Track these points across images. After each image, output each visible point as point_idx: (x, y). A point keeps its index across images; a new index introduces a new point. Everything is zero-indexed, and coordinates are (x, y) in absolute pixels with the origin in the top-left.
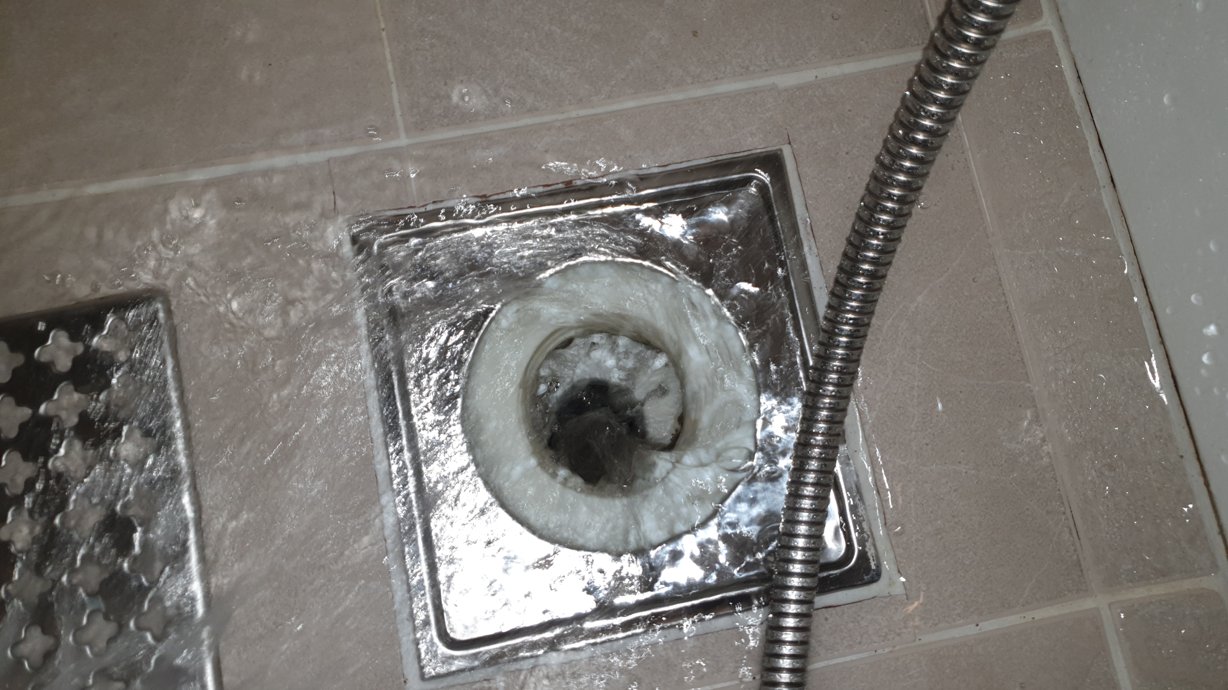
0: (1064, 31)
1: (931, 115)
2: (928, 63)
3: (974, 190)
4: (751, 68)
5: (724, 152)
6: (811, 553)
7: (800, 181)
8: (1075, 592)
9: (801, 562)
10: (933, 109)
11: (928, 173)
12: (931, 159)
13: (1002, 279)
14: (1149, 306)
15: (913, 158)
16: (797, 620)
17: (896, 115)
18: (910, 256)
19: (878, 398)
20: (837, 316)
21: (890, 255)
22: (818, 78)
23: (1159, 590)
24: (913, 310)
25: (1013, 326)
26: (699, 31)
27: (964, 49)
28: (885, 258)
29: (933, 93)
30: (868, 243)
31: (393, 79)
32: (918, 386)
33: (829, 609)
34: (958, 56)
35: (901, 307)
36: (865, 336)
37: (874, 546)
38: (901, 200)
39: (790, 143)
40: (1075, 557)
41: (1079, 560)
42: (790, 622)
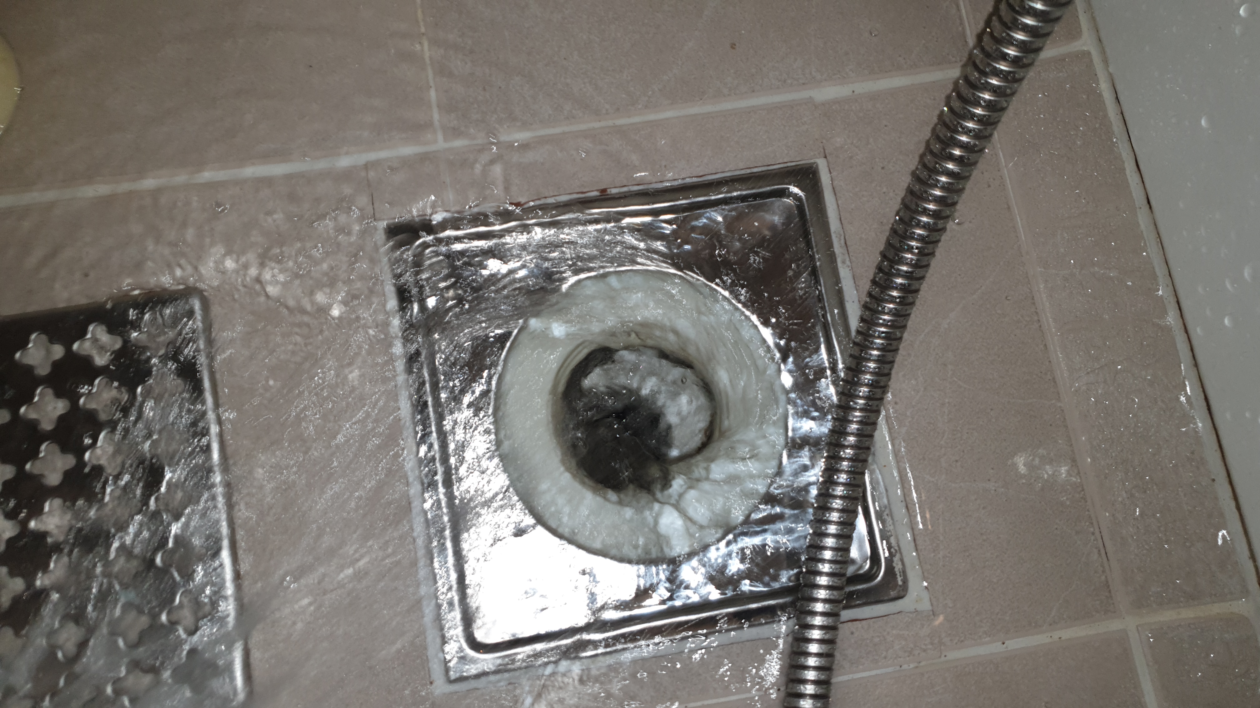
0: (1103, 52)
1: (967, 131)
2: (966, 79)
3: (1009, 208)
4: (789, 81)
5: (760, 164)
6: (838, 566)
7: (835, 194)
8: (1103, 613)
9: (828, 574)
10: (970, 125)
11: (963, 189)
12: (968, 174)
13: (1035, 299)
14: (1183, 328)
15: (949, 174)
16: (824, 632)
17: (934, 130)
18: (944, 272)
19: (908, 414)
20: (869, 329)
21: (925, 269)
22: (856, 93)
23: (1188, 614)
24: (946, 326)
25: (1045, 345)
26: (737, 44)
27: (1003, 67)
28: (919, 273)
29: (971, 109)
30: (902, 257)
31: (432, 83)
32: (949, 403)
33: (854, 623)
34: (997, 73)
35: (934, 323)
36: (896, 350)
37: (902, 560)
38: (935, 215)
39: (825, 157)
40: (1103, 578)
41: (1107, 582)
42: (816, 634)
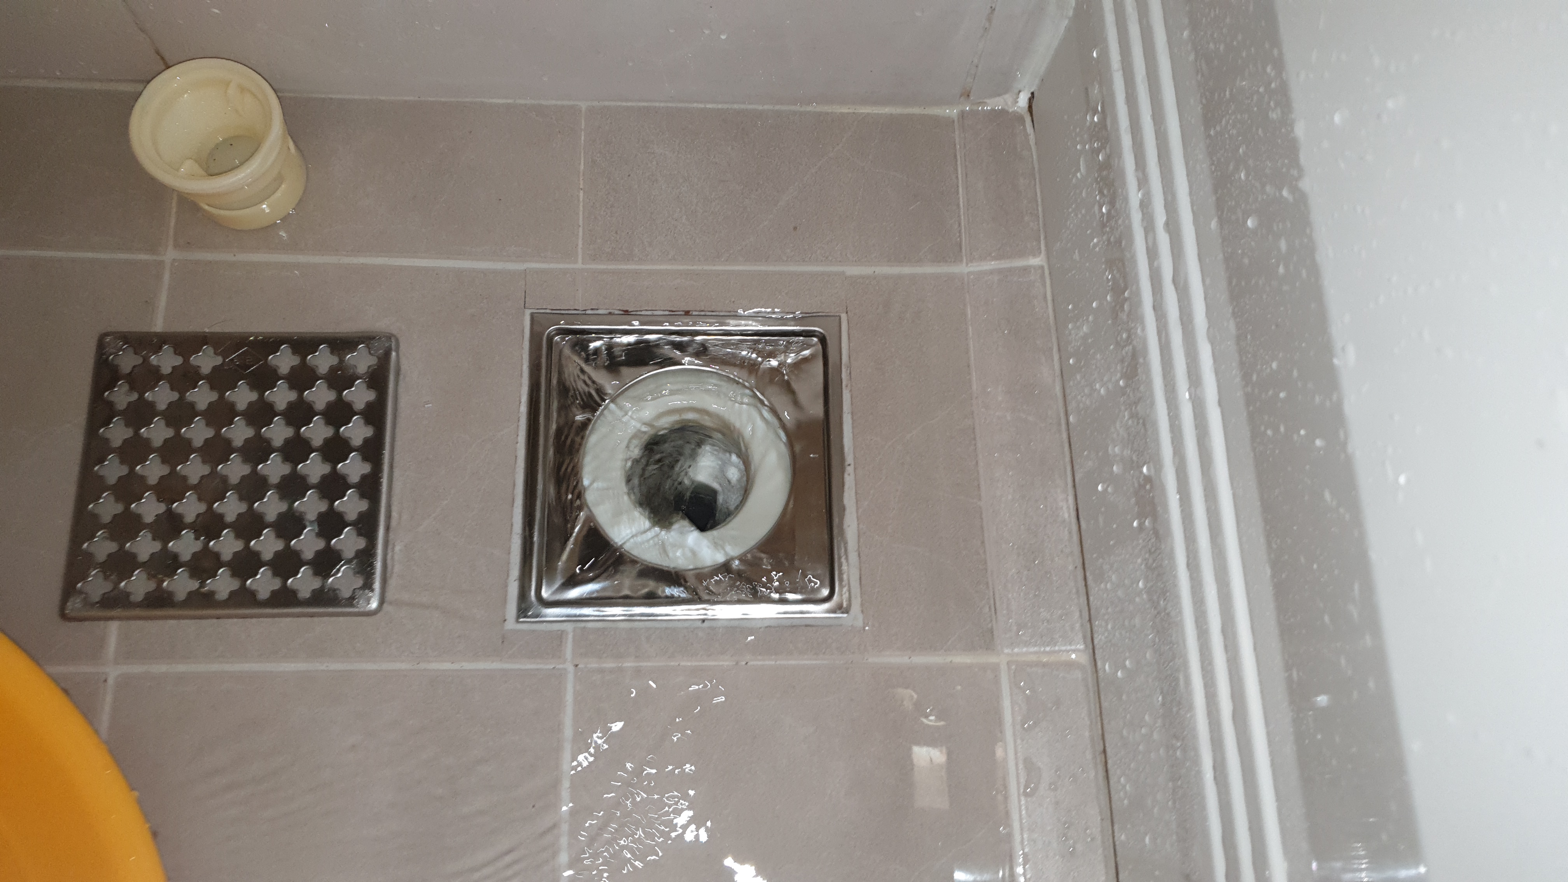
3: (969, 366)
4: (830, 258)
7: (849, 339)
8: (985, 649)
22: (876, 273)
26: (798, 228)
31: (581, 223)
35: (900, 435)
37: (849, 591)
39: (847, 312)
40: (990, 625)
41: (992, 628)
